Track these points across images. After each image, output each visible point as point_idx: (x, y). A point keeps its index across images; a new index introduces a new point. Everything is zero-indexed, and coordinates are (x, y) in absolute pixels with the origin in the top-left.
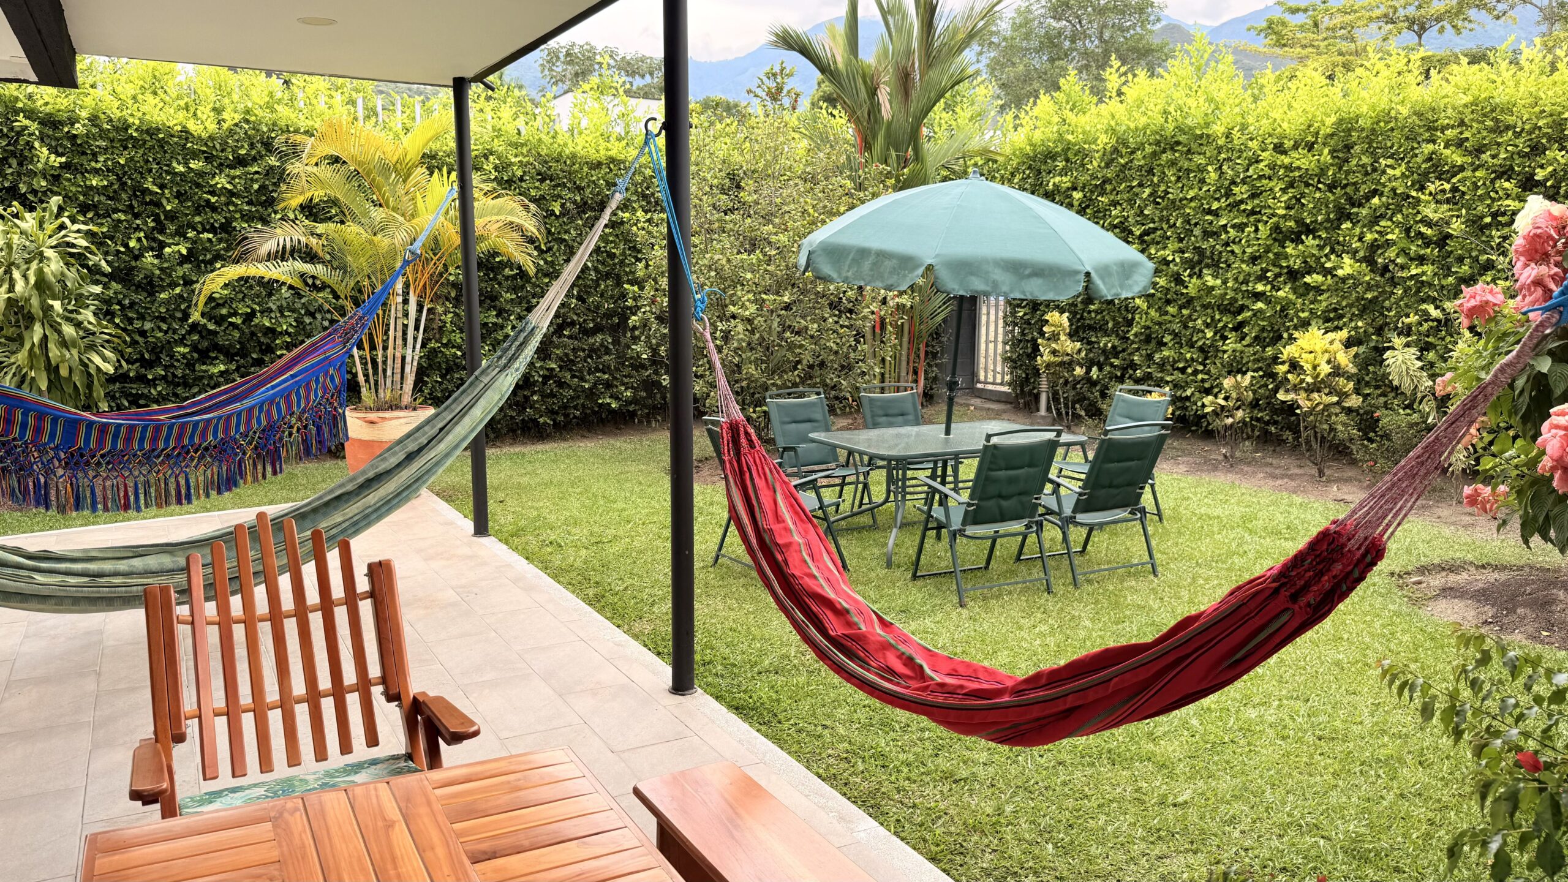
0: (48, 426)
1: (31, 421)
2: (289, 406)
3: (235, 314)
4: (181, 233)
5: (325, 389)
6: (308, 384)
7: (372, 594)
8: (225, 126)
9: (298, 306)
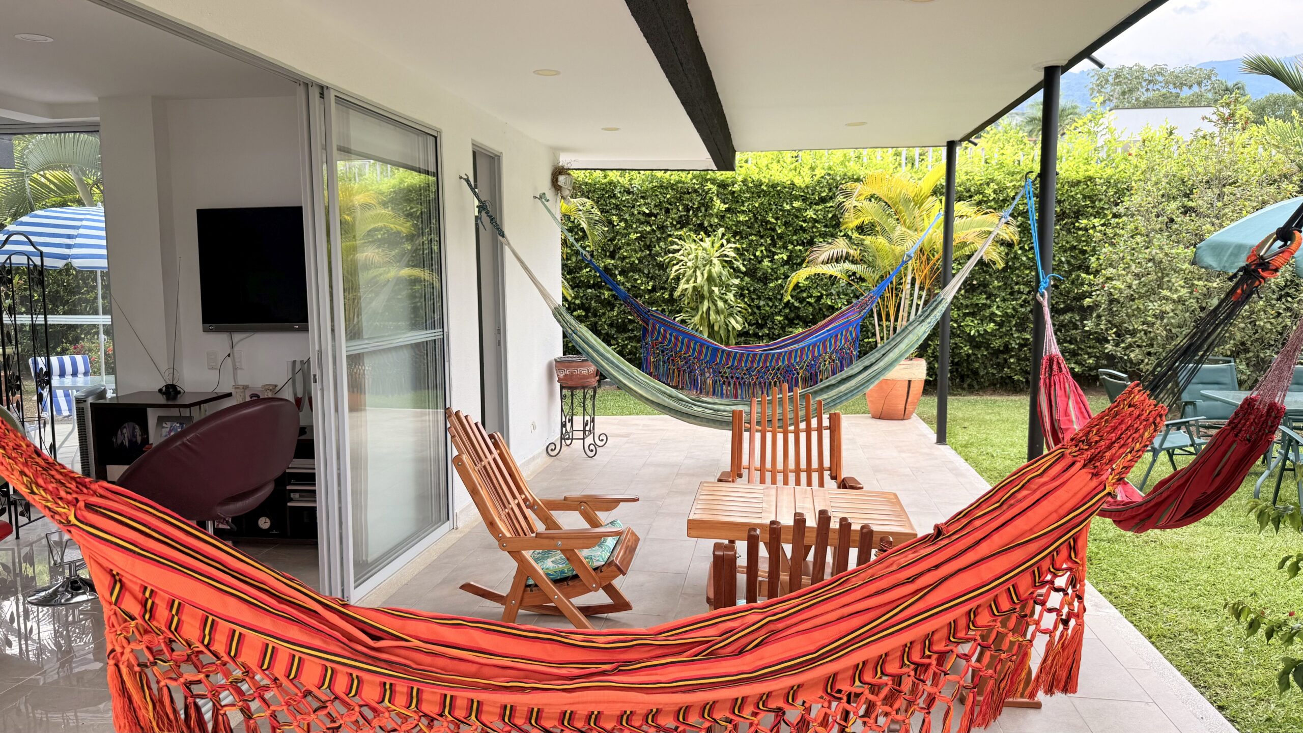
5: (846, 340)
6: (836, 336)
7: (830, 428)
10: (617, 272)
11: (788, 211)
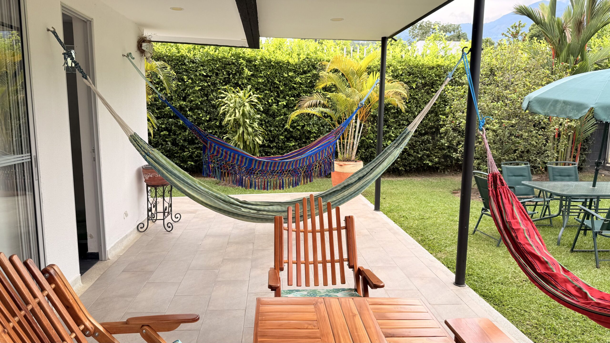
0: (244, 160)
1: (240, 158)
2: (316, 158)
3: (299, 125)
4: (284, 98)
5: (328, 152)
6: (323, 151)
7: (346, 228)
8: (301, 60)
9: (319, 123)
10: (187, 109)
11: (286, 77)
